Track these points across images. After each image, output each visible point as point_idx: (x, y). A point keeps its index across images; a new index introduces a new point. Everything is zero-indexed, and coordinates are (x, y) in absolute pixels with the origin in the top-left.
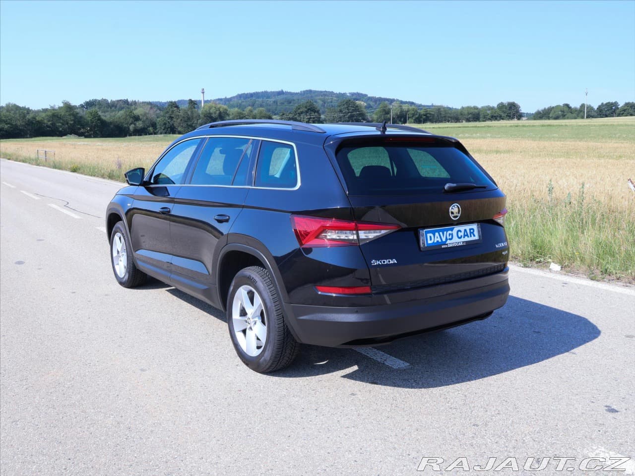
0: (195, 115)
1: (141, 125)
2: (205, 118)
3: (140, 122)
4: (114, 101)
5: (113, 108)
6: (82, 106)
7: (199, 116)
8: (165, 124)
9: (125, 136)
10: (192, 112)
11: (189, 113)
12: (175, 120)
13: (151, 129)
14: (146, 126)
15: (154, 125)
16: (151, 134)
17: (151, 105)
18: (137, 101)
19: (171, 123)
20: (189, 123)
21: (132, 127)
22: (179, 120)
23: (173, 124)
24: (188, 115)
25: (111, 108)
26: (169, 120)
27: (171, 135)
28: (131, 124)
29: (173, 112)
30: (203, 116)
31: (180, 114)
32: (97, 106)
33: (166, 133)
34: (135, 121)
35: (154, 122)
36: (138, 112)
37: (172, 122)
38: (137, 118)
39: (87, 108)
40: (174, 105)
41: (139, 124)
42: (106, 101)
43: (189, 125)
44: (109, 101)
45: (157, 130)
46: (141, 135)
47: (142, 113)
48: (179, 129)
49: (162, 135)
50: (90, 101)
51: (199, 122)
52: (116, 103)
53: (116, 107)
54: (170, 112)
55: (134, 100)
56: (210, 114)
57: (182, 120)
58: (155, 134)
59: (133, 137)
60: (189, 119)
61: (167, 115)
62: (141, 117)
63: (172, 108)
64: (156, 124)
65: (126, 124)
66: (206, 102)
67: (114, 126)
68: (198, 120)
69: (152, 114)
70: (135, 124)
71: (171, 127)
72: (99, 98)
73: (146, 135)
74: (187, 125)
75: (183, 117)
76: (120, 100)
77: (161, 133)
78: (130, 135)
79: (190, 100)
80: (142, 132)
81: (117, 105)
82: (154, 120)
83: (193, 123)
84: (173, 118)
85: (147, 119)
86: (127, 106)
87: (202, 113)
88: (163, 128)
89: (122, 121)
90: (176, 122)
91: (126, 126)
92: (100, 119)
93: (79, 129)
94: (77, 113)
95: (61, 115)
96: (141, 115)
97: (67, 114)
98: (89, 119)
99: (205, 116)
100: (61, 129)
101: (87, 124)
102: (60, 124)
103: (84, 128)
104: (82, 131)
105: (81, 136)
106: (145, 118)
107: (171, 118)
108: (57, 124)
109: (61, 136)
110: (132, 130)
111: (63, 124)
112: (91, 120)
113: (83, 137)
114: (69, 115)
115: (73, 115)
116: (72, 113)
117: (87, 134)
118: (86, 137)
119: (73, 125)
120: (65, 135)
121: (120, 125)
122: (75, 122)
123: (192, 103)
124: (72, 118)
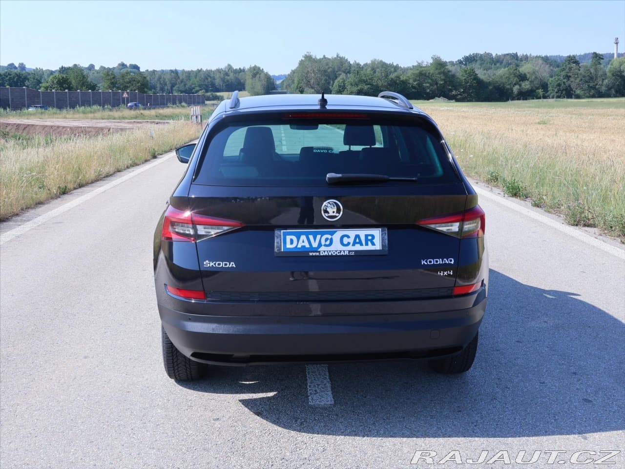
0: (600, 73)
1: (527, 87)
2: (614, 77)
3: (527, 83)
4: (500, 56)
5: (498, 65)
6: (460, 62)
7: (606, 74)
8: (559, 85)
9: (507, 100)
10: (596, 70)
11: (592, 71)
12: (572, 79)
13: (540, 92)
14: (534, 88)
15: (544, 86)
16: (540, 98)
17: (546, 59)
18: (528, 55)
19: (567, 84)
20: (591, 84)
21: (516, 89)
22: (577, 81)
23: (570, 86)
24: (591, 73)
25: (495, 64)
26: (565, 80)
27: (565, 100)
28: (515, 84)
29: (570, 69)
30: (611, 75)
31: (580, 72)
32: (479, 62)
33: (559, 97)
34: (520, 81)
35: (545, 83)
36: (525, 69)
37: (569, 82)
38: (523, 78)
39: (466, 65)
40: (573, 60)
41: (526, 85)
42: (489, 55)
43: (591, 87)
44: (494, 55)
45: (549, 93)
46: (526, 99)
47: (531, 70)
48: (578, 92)
49: (553, 100)
50: (470, 55)
51: (604, 83)
52: (503, 57)
53: (502, 63)
54: (567, 70)
55: (525, 54)
56: (620, 72)
57: (581, 80)
58: (545, 97)
59: (516, 102)
60: (591, 78)
61: (563, 73)
62: (528, 76)
63: (569, 64)
64: (547, 85)
65: (509, 85)
66: (619, 55)
67: (494, 87)
68: (603, 80)
69: (544, 72)
70: (520, 85)
71: (566, 90)
72: (482, 52)
73: (533, 99)
74: (589, 86)
75: (584, 77)
76: (507, 54)
77: (553, 97)
78: (513, 99)
79: (595, 54)
80: (529, 95)
81: (503, 60)
82: (546, 81)
83: (596, 85)
84: (570, 76)
85: (536, 77)
86: (516, 61)
87: (610, 71)
88: (556, 90)
89: (504, 80)
90: (574, 83)
91: (509, 87)
92: (476, 78)
93: (451, 90)
94: (449, 71)
95: (429, 73)
96: (528, 73)
97: (437, 72)
98: (464, 78)
99: (613, 75)
100: (428, 91)
101: (460, 85)
102: (428, 85)
103: (456, 89)
104: (454, 93)
105: (452, 99)
106: (533, 77)
107: (568, 77)
108: (425, 85)
109: (428, 100)
110: (515, 93)
111: (431, 85)
112: (465, 79)
113: (454, 101)
114: (439, 73)
115: (444, 73)
116: (442, 70)
117: (459, 96)
118: (457, 100)
119: (443, 86)
120: (433, 98)
121: (502, 85)
122: (445, 82)
123: (597, 57)
124: (443, 78)
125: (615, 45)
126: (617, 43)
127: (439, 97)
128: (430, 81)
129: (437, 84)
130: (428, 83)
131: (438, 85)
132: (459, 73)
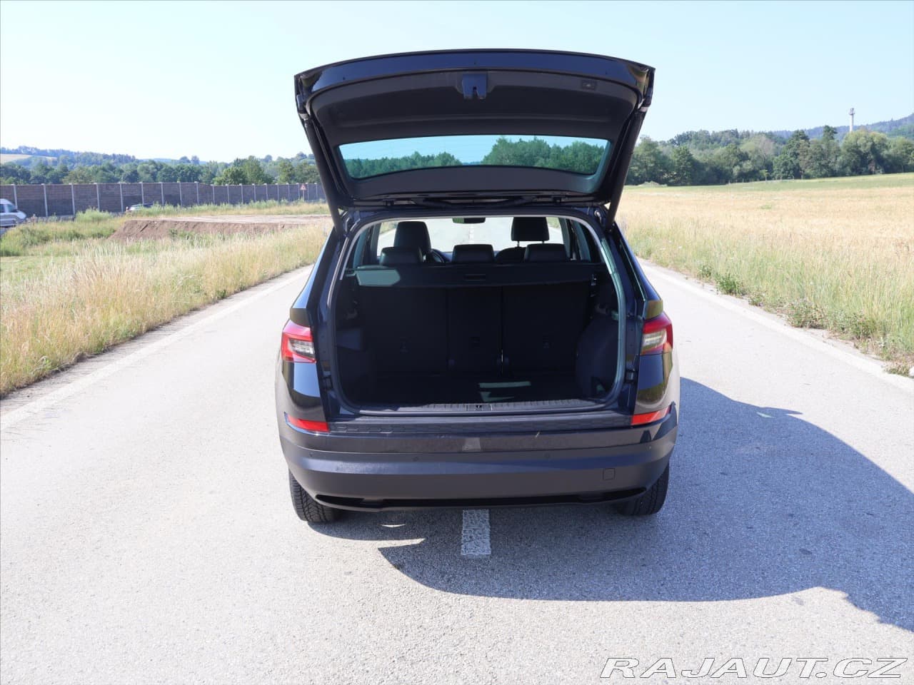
0: (833, 149)
1: (749, 167)
2: (849, 154)
3: (749, 163)
4: (717, 133)
5: (716, 143)
6: (673, 142)
7: (839, 150)
8: (786, 164)
9: (726, 182)
10: (828, 145)
11: (824, 147)
12: (800, 157)
13: (764, 172)
14: (757, 169)
15: (769, 166)
16: (764, 179)
17: (770, 136)
18: (750, 131)
19: (795, 163)
20: (823, 162)
21: (736, 170)
22: (807, 159)
23: (798, 164)
24: (822, 149)
25: (712, 143)
26: (792, 159)
27: (793, 181)
28: (735, 165)
29: (798, 145)
30: (845, 151)
31: (809, 149)
32: (693, 142)
33: (785, 178)
34: (741, 161)
35: (769, 162)
36: (745, 147)
37: (797, 160)
38: (744, 157)
39: (679, 144)
40: (801, 136)
41: (748, 166)
42: (705, 132)
43: (823, 165)
44: (711, 133)
45: (774, 174)
46: (748, 181)
47: (753, 149)
48: (808, 171)
49: (778, 181)
50: (684, 134)
51: (838, 160)
52: (720, 135)
53: (719, 141)
54: (795, 147)
55: (746, 131)
56: (857, 147)
57: (811, 157)
58: (769, 178)
59: (737, 184)
60: (823, 155)
61: (791, 151)
62: (750, 155)
63: (797, 140)
64: (772, 164)
65: (727, 166)
66: (855, 128)
67: (712, 168)
68: (837, 156)
69: (769, 150)
70: (741, 166)
71: (794, 169)
72: (696, 130)
73: (756, 180)
74: (820, 164)
75: (815, 154)
76: (726, 132)
77: (779, 178)
78: (733, 181)
79: (827, 127)
80: (751, 177)
81: (721, 138)
82: (770, 159)
83: (829, 162)
84: (798, 154)
85: (759, 156)
86: (736, 139)
87: (845, 147)
88: (782, 170)
89: (723, 161)
90: (802, 162)
91: (727, 168)
92: (690, 159)
93: (662, 174)
94: (660, 152)
95: (638, 155)
96: (751, 152)
97: (646, 153)
98: (676, 159)
99: (848, 151)
100: (637, 175)
101: (673, 167)
102: (636, 168)
103: (667, 172)
104: (666, 176)
105: (663, 184)
106: (756, 156)
107: (796, 155)
108: (632, 168)
109: (637, 185)
110: (736, 175)
111: (640, 168)
112: (678, 161)
113: (666, 185)
114: (649, 155)
115: (654, 155)
116: (652, 151)
117: (672, 181)
118: (670, 185)
119: (654, 169)
120: (642, 182)
121: (720, 166)
122: (656, 164)
123: (830, 132)
124: (653, 159)
125: (851, 116)
126: (852, 115)
127: (649, 181)
128: (638, 164)
129: (646, 167)
130: (637, 166)
131: (648, 168)
132: (671, 154)
